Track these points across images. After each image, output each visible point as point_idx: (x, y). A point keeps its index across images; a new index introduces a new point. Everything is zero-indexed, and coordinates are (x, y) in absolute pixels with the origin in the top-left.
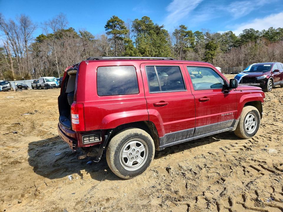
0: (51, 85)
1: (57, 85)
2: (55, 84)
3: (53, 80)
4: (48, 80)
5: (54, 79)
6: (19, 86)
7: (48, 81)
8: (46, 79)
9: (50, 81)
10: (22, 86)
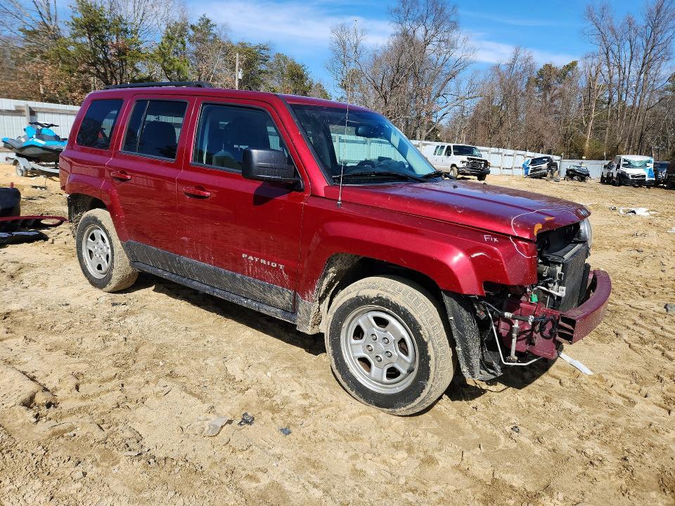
0: (633, 176)
1: (647, 179)
2: (644, 176)
3: (644, 166)
4: (629, 163)
5: (649, 162)
6: (571, 170)
7: (629, 165)
8: (625, 160)
9: (634, 167)
10: (575, 172)
